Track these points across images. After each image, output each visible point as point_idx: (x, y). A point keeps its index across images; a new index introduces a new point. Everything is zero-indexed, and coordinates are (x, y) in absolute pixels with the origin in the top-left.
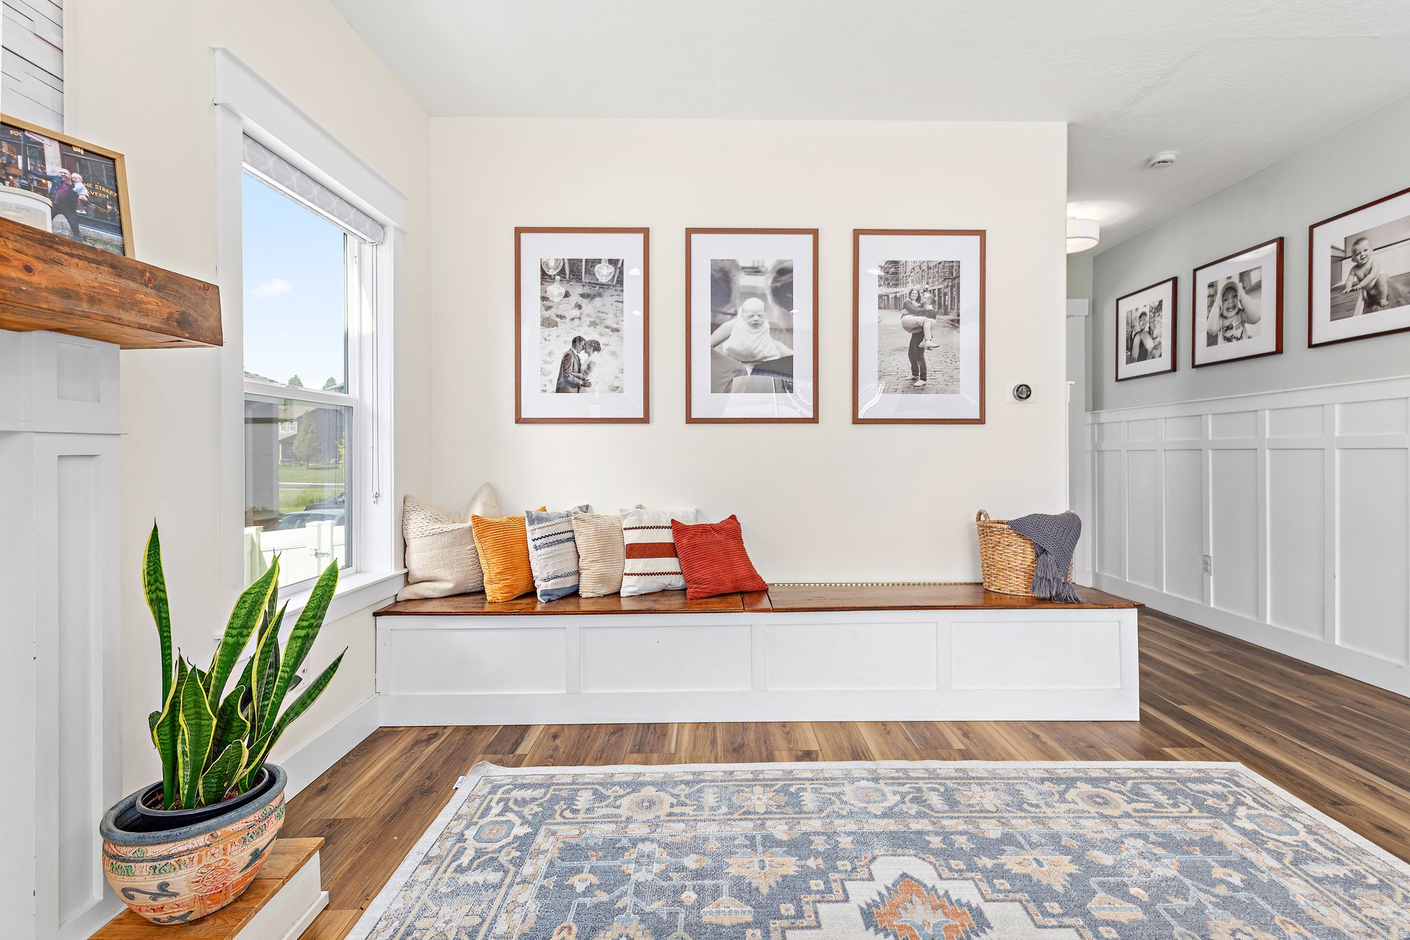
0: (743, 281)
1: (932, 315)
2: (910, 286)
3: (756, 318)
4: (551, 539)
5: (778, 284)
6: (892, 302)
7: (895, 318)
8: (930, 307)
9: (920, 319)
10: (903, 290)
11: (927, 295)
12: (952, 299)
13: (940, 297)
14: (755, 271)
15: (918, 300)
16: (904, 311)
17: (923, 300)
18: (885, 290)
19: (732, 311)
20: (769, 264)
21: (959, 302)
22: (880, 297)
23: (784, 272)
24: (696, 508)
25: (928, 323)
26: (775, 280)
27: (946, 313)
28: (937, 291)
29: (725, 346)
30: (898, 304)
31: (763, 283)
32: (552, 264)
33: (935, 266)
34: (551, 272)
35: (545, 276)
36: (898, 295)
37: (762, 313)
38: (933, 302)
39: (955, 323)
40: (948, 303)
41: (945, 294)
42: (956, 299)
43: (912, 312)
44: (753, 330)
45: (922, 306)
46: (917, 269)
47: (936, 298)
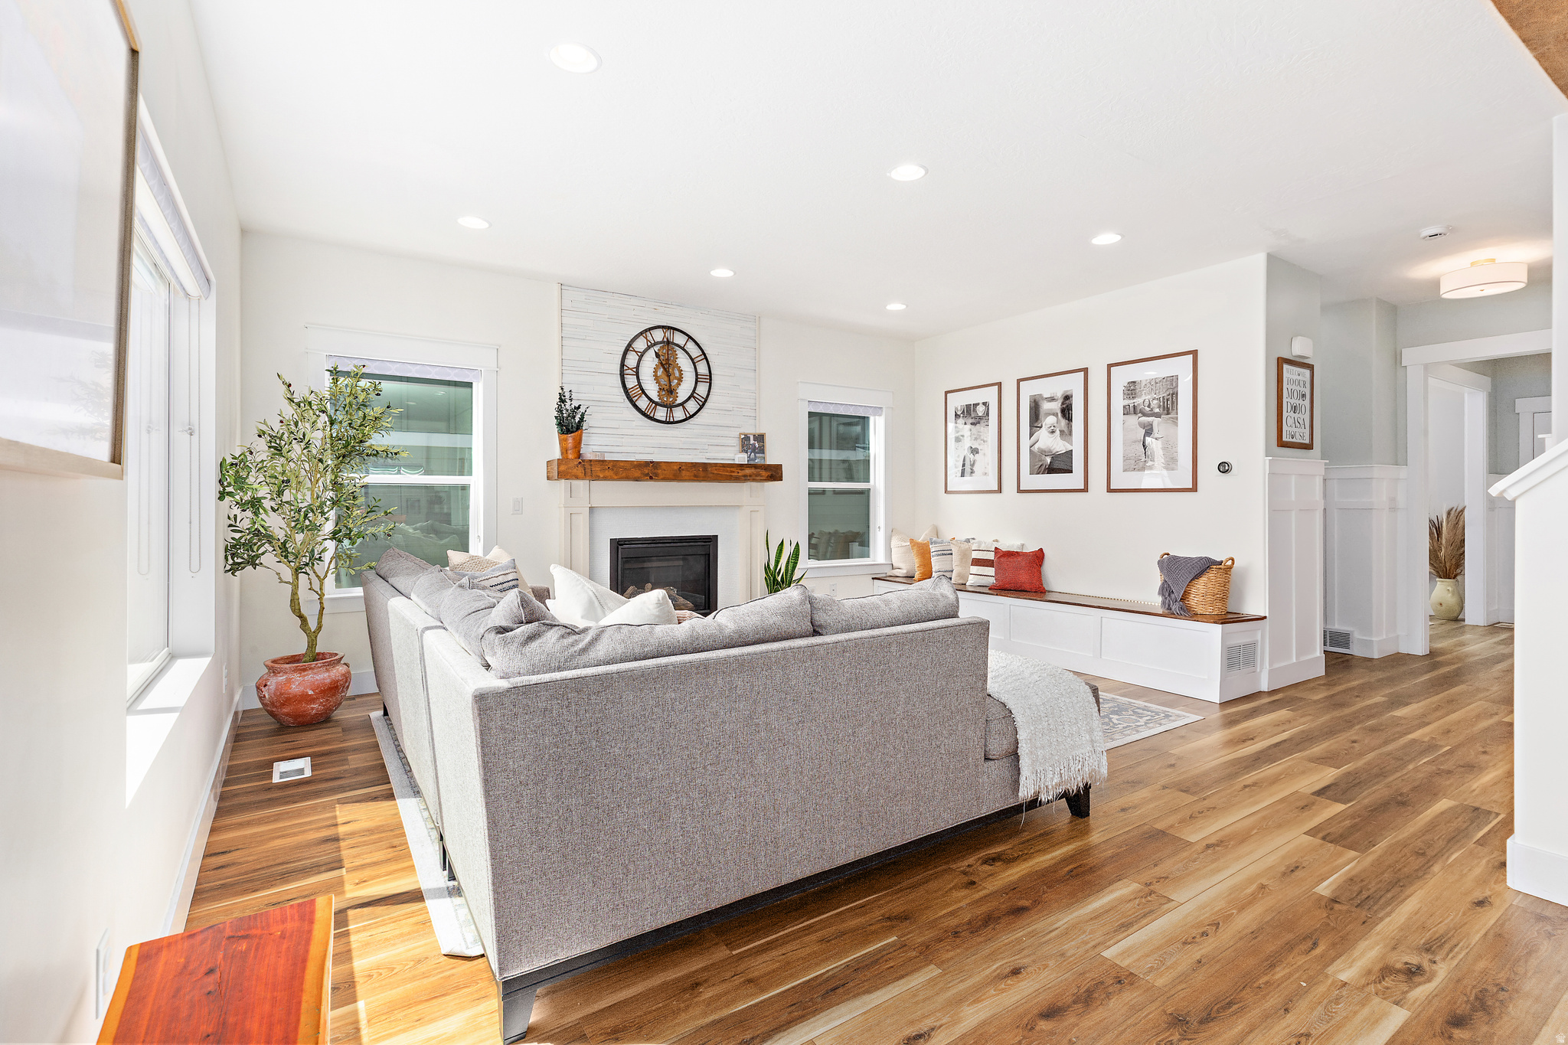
0: (1046, 406)
1: (1158, 415)
2: (1143, 398)
3: (1052, 428)
4: (939, 553)
5: (1064, 406)
6: (1132, 409)
7: (1133, 420)
8: (1157, 410)
9: (1150, 419)
10: (1138, 401)
11: (1155, 402)
12: (1173, 403)
13: (1164, 403)
14: (1052, 399)
15: (1149, 406)
16: (1140, 415)
17: (1152, 405)
18: (1127, 402)
19: (1039, 425)
20: (1059, 394)
21: (1177, 404)
22: (1124, 407)
23: (1067, 397)
24: (1023, 542)
25: (1155, 421)
26: (1063, 404)
27: (1168, 414)
28: (1161, 399)
29: (1036, 446)
30: (1135, 410)
31: (1056, 406)
32: (959, 408)
33: (1160, 381)
34: (959, 413)
35: (957, 416)
36: (1136, 404)
37: (1055, 425)
38: (1159, 407)
39: (1175, 421)
40: (1170, 406)
41: (1168, 400)
42: (1175, 403)
43: (1144, 415)
44: (1050, 435)
45: (1152, 410)
46: (1148, 385)
47: (1162, 404)
